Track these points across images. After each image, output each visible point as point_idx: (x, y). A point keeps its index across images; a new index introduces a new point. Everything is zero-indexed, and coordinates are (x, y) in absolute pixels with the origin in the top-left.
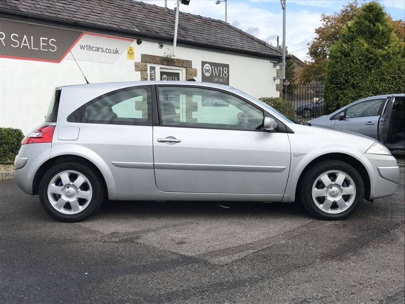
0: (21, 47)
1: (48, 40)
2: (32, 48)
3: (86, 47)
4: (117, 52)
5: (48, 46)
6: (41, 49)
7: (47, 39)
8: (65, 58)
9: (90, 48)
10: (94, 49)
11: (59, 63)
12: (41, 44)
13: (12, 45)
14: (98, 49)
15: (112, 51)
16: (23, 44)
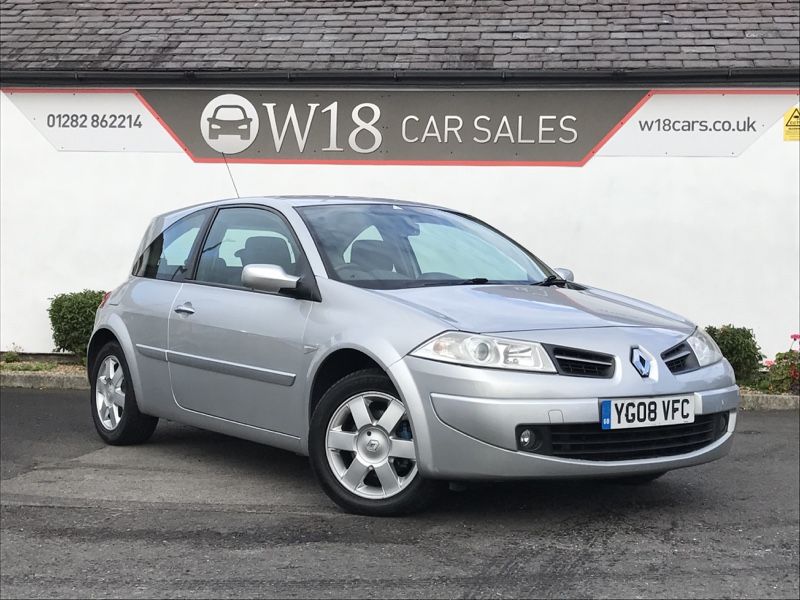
0: (495, 141)
1: (558, 119)
2: (520, 141)
3: (655, 125)
4: (750, 125)
5: (558, 132)
6: (541, 141)
7: (554, 117)
8: (598, 153)
9: (668, 125)
10: (677, 126)
11: (581, 165)
12: (541, 129)
13: (475, 139)
14: (690, 126)
15: (734, 126)
16: (499, 134)
